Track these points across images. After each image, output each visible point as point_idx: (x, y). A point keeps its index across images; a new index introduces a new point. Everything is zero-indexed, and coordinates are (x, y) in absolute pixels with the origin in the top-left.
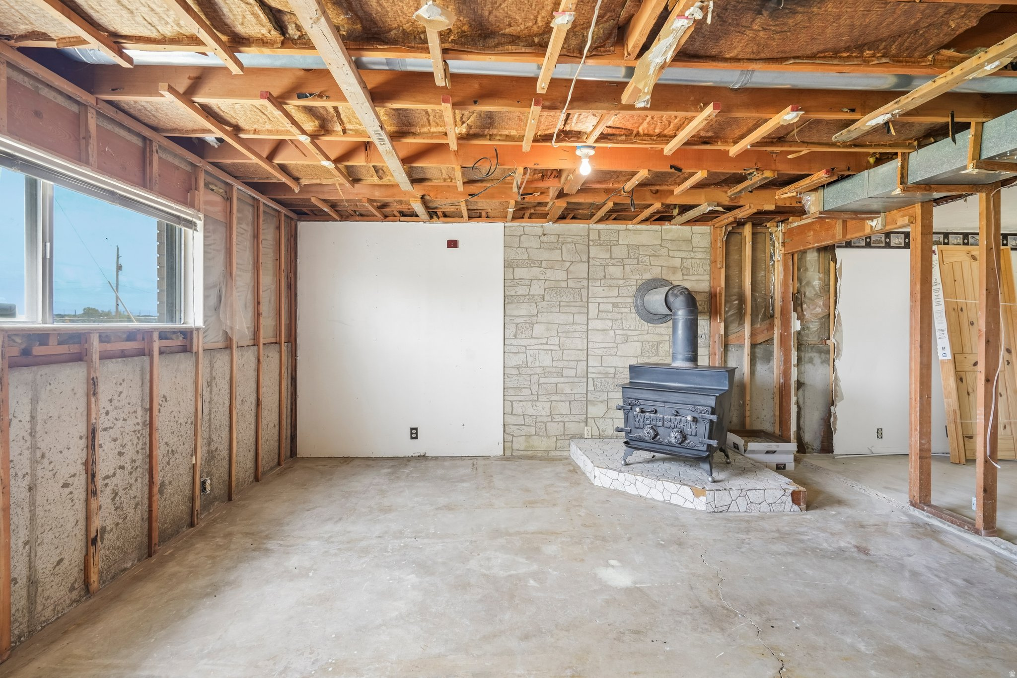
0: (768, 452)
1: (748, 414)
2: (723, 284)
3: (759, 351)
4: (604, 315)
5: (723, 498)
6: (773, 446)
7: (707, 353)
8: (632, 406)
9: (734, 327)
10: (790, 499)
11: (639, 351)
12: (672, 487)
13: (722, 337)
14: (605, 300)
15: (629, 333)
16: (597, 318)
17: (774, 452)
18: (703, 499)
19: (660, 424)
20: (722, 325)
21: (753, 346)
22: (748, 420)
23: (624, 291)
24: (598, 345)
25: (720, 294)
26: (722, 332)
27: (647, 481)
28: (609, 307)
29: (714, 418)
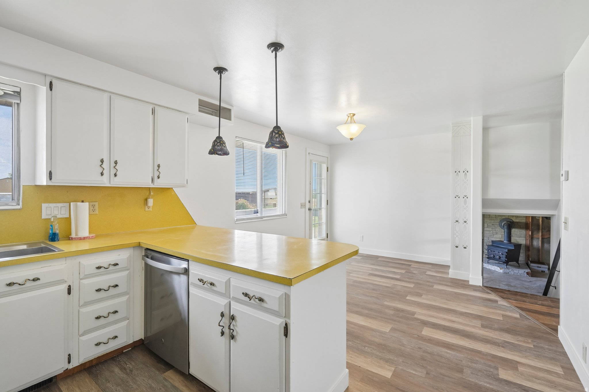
0: (538, 267)
1: (540, 257)
2: (531, 221)
3: (545, 240)
4: (490, 227)
5: (508, 271)
6: (539, 265)
7: (525, 239)
8: (489, 250)
9: (535, 233)
10: (526, 273)
11: (501, 237)
12: (496, 267)
13: (530, 236)
14: (490, 223)
15: (497, 232)
16: (487, 228)
17: (540, 267)
18: (502, 270)
19: (495, 254)
20: (530, 232)
21: (543, 239)
22: (540, 259)
23: (496, 221)
24: (487, 234)
25: (529, 224)
26: (530, 234)
27: (491, 266)
28: (491, 225)
29: (506, 254)
